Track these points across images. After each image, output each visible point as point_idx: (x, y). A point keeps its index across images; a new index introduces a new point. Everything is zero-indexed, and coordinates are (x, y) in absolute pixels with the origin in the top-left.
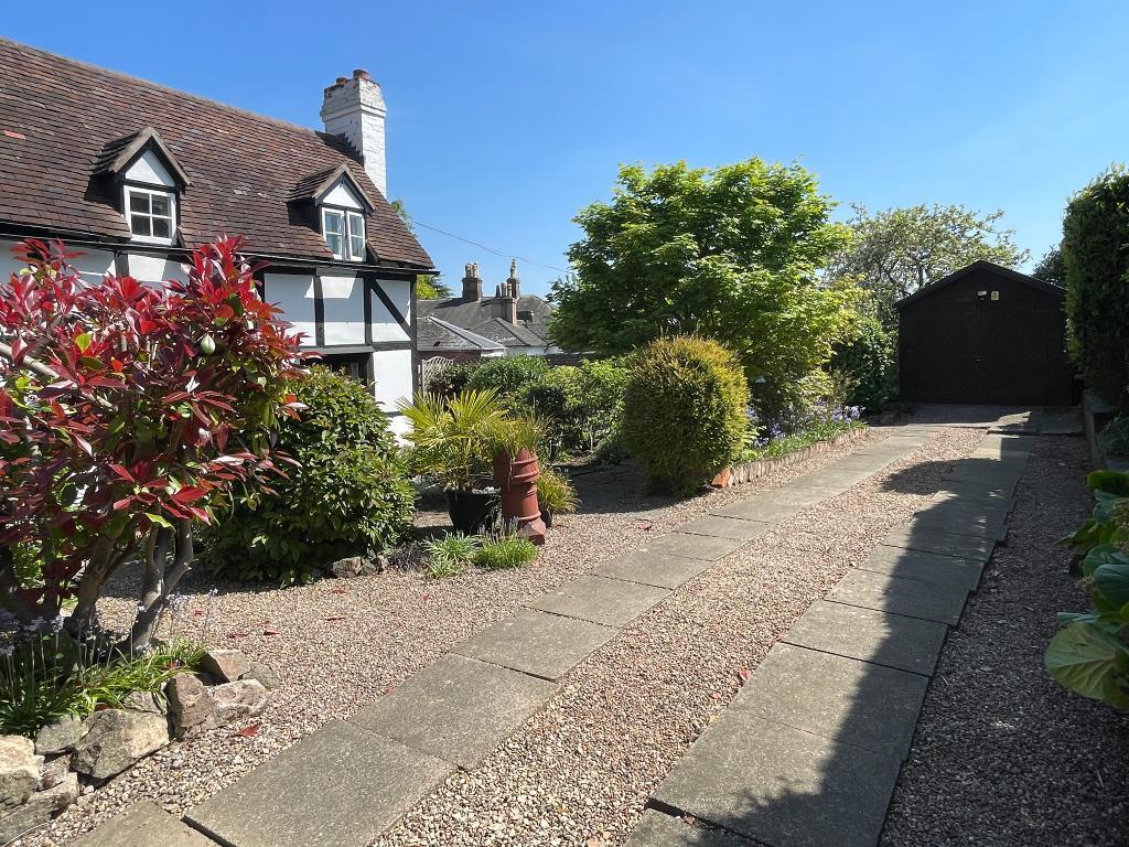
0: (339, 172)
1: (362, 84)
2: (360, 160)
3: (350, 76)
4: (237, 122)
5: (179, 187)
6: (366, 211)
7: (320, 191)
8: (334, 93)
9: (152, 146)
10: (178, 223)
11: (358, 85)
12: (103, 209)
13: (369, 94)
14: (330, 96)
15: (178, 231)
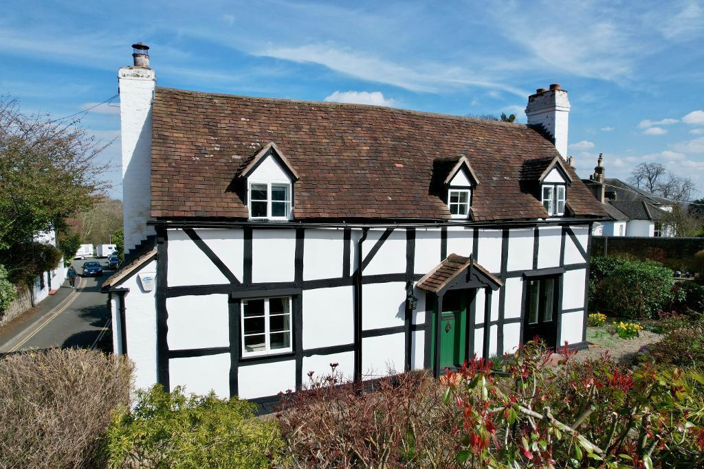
0: (554, 163)
1: (557, 93)
2: (553, 141)
3: (547, 88)
4: (487, 130)
5: (473, 186)
6: (567, 183)
7: (543, 176)
8: (536, 99)
9: (464, 167)
10: (471, 205)
11: (554, 94)
12: (438, 200)
13: (561, 99)
14: (533, 101)
15: (471, 210)
